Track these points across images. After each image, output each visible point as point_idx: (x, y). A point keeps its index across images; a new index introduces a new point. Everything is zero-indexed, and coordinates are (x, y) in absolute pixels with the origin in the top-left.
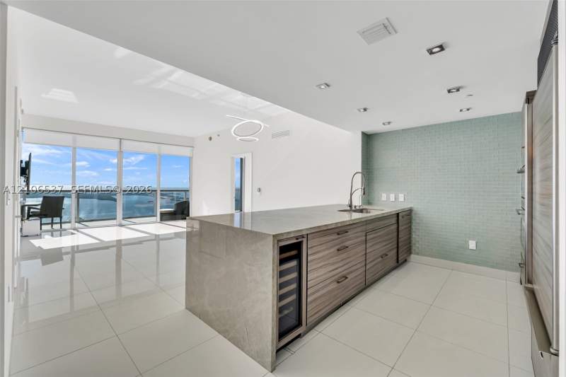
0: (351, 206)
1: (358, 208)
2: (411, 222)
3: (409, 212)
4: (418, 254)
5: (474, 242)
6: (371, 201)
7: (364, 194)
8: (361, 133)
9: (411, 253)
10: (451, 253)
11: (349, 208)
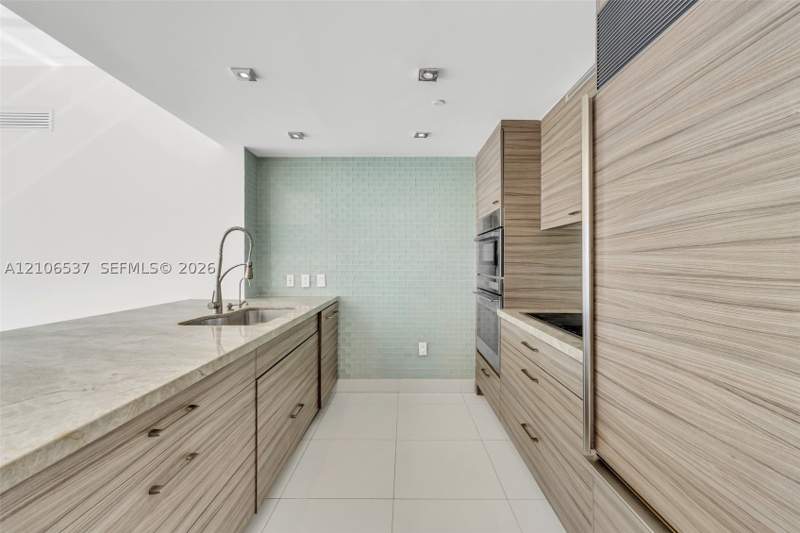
0: (218, 306)
1: (236, 308)
2: (337, 324)
3: (335, 307)
4: (348, 377)
5: (425, 344)
6: (264, 290)
7: (251, 277)
8: (243, 149)
9: (337, 378)
10: (396, 367)
11: (213, 312)
